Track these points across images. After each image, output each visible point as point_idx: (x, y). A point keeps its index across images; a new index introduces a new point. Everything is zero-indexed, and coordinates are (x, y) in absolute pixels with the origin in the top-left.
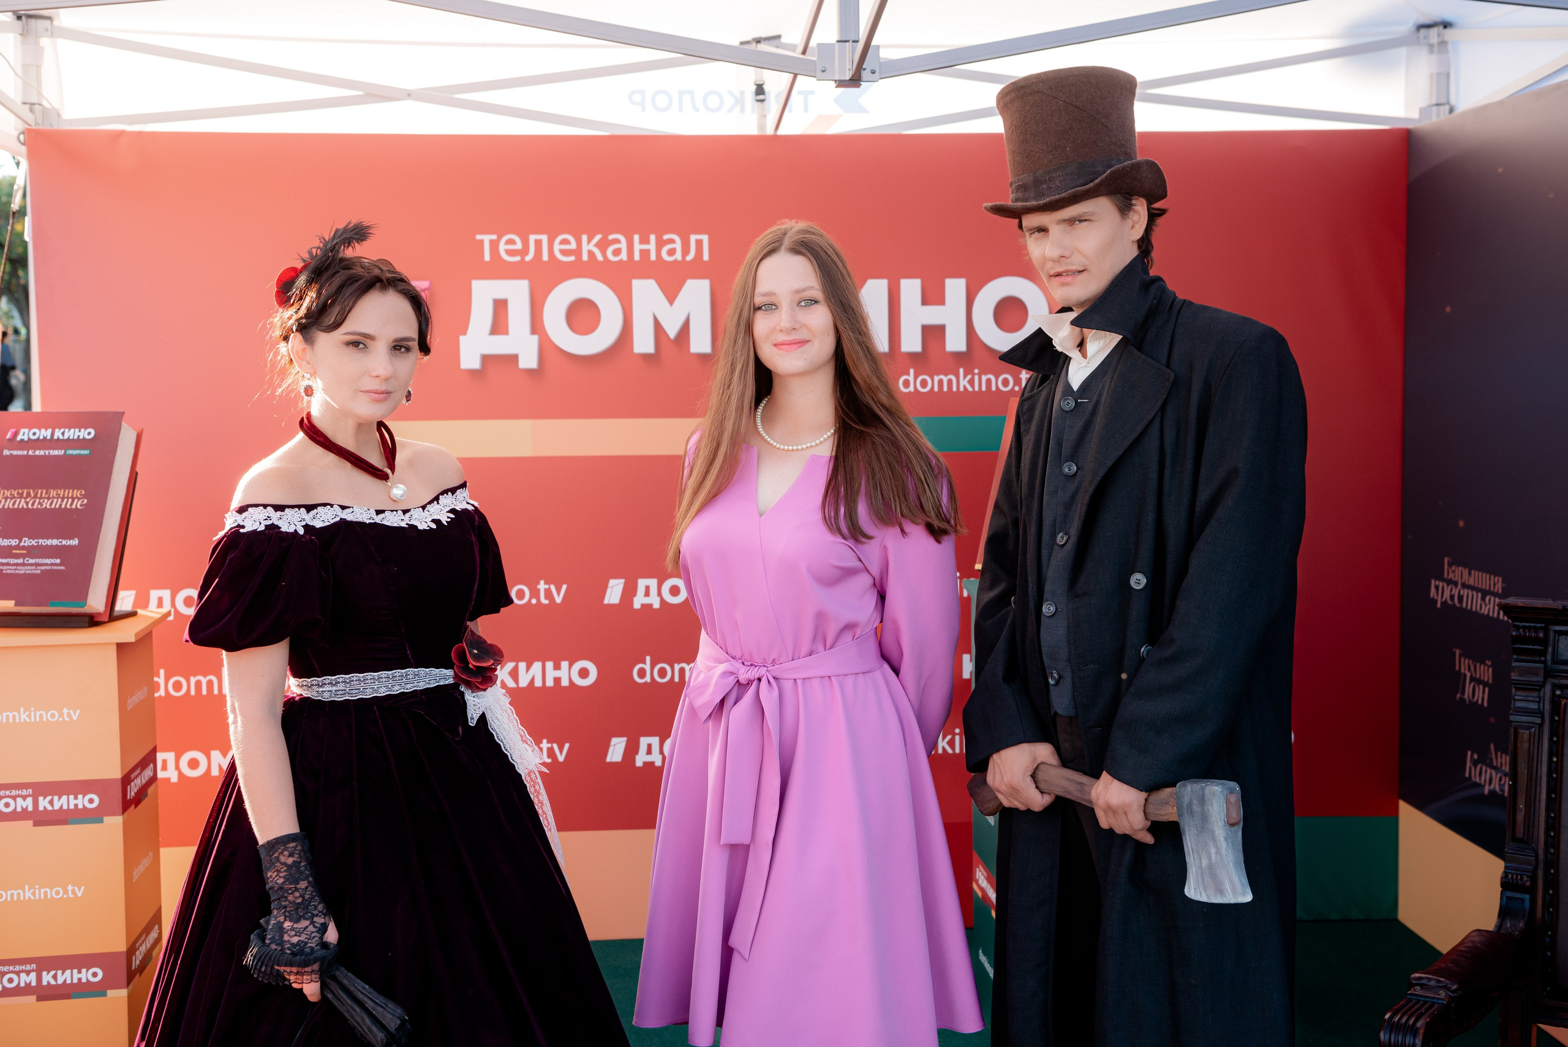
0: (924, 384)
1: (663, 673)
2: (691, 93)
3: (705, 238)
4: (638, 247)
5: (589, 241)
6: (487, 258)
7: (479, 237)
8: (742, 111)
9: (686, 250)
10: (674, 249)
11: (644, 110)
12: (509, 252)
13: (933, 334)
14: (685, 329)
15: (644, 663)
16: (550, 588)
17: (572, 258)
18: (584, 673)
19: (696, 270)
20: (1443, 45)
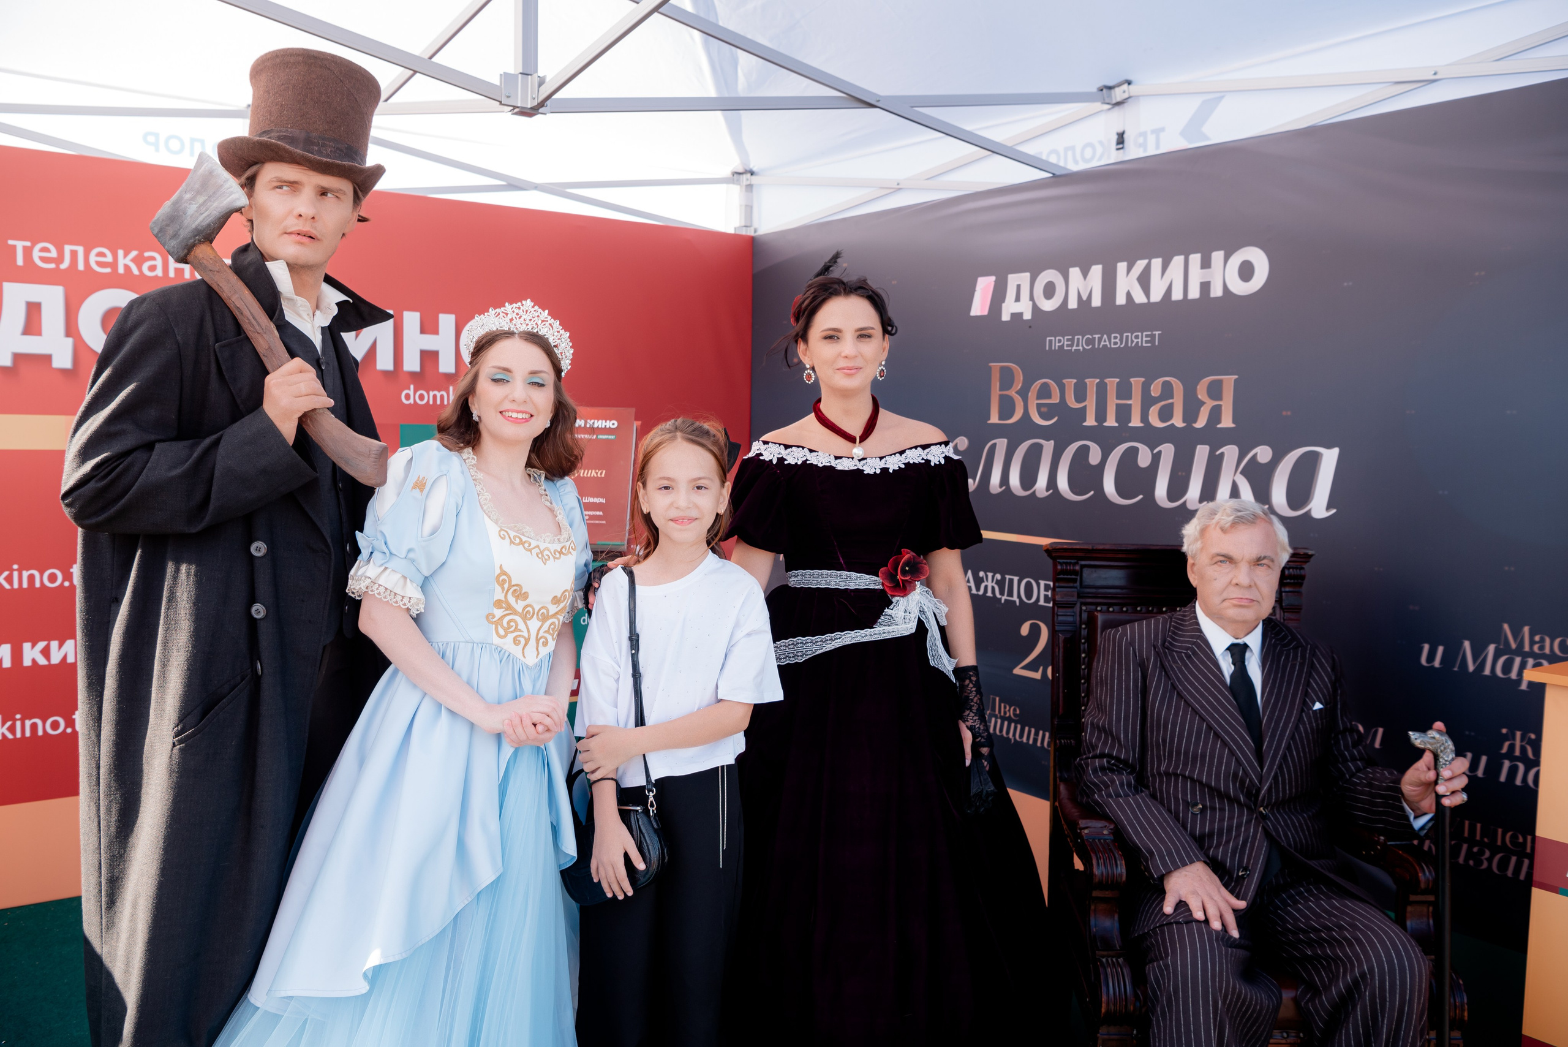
0: (422, 397)
5: (125, 256)
6: (20, 261)
7: (11, 242)
11: (157, 150)
12: (44, 260)
13: (429, 357)
17: (108, 270)
20: (750, 187)
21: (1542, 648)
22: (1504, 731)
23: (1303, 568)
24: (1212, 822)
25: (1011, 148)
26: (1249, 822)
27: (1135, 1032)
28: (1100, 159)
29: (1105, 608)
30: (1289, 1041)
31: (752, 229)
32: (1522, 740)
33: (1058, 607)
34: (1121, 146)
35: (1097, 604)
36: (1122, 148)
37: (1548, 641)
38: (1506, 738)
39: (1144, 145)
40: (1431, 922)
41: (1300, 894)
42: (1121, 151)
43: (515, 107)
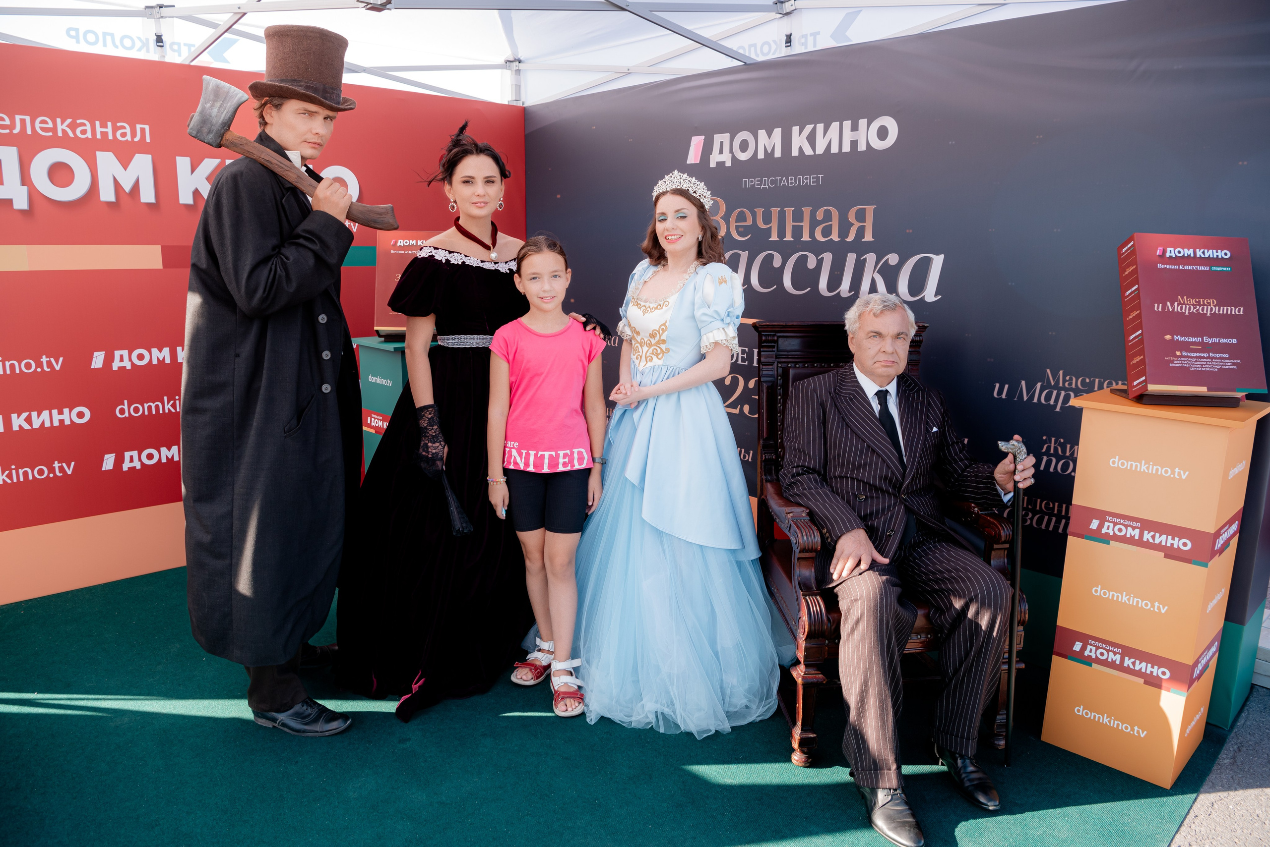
1: (136, 410)
2: (112, 35)
3: (147, 127)
4: (99, 130)
5: (62, 123)
8: (148, 51)
9: (134, 134)
10: (125, 133)
11: (78, 42)
14: (136, 186)
15: (124, 405)
16: (50, 361)
17: (50, 134)
18: (81, 415)
19: (141, 147)
20: (518, 72)
21: (1070, 384)
22: (1044, 438)
23: (921, 336)
24: (872, 506)
25: (715, 42)
26: (895, 504)
27: (827, 642)
28: (774, 54)
29: (793, 365)
30: (921, 641)
31: (521, 102)
32: (1055, 443)
33: (763, 365)
34: (789, 44)
35: (789, 363)
36: (790, 46)
37: (1074, 379)
38: (1045, 442)
39: (805, 44)
40: (1006, 560)
41: (929, 549)
42: (789, 47)
43: (368, 4)
